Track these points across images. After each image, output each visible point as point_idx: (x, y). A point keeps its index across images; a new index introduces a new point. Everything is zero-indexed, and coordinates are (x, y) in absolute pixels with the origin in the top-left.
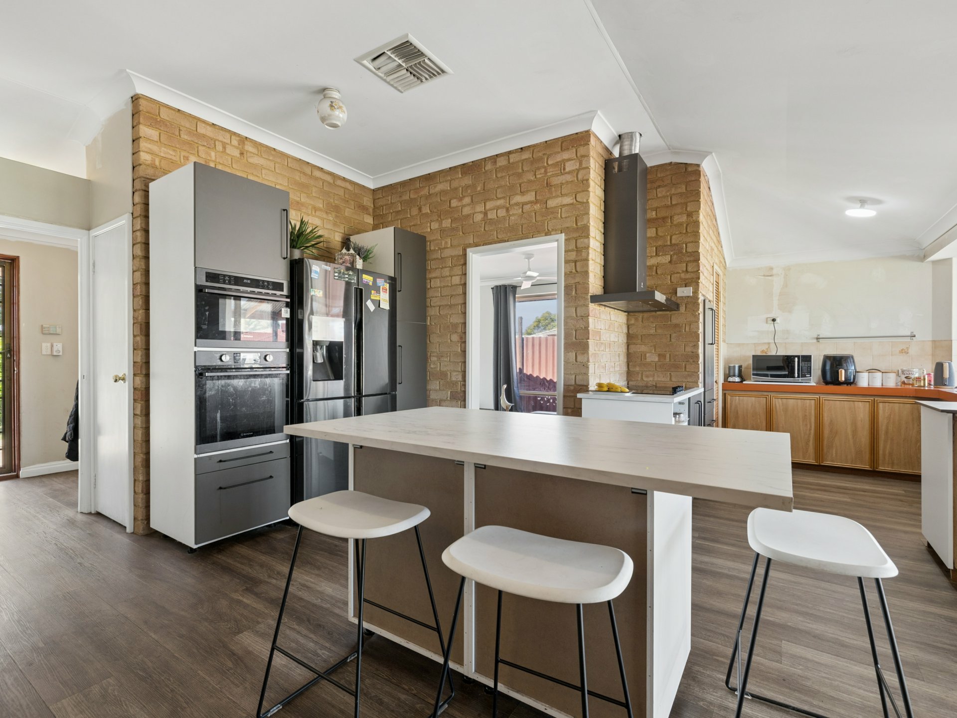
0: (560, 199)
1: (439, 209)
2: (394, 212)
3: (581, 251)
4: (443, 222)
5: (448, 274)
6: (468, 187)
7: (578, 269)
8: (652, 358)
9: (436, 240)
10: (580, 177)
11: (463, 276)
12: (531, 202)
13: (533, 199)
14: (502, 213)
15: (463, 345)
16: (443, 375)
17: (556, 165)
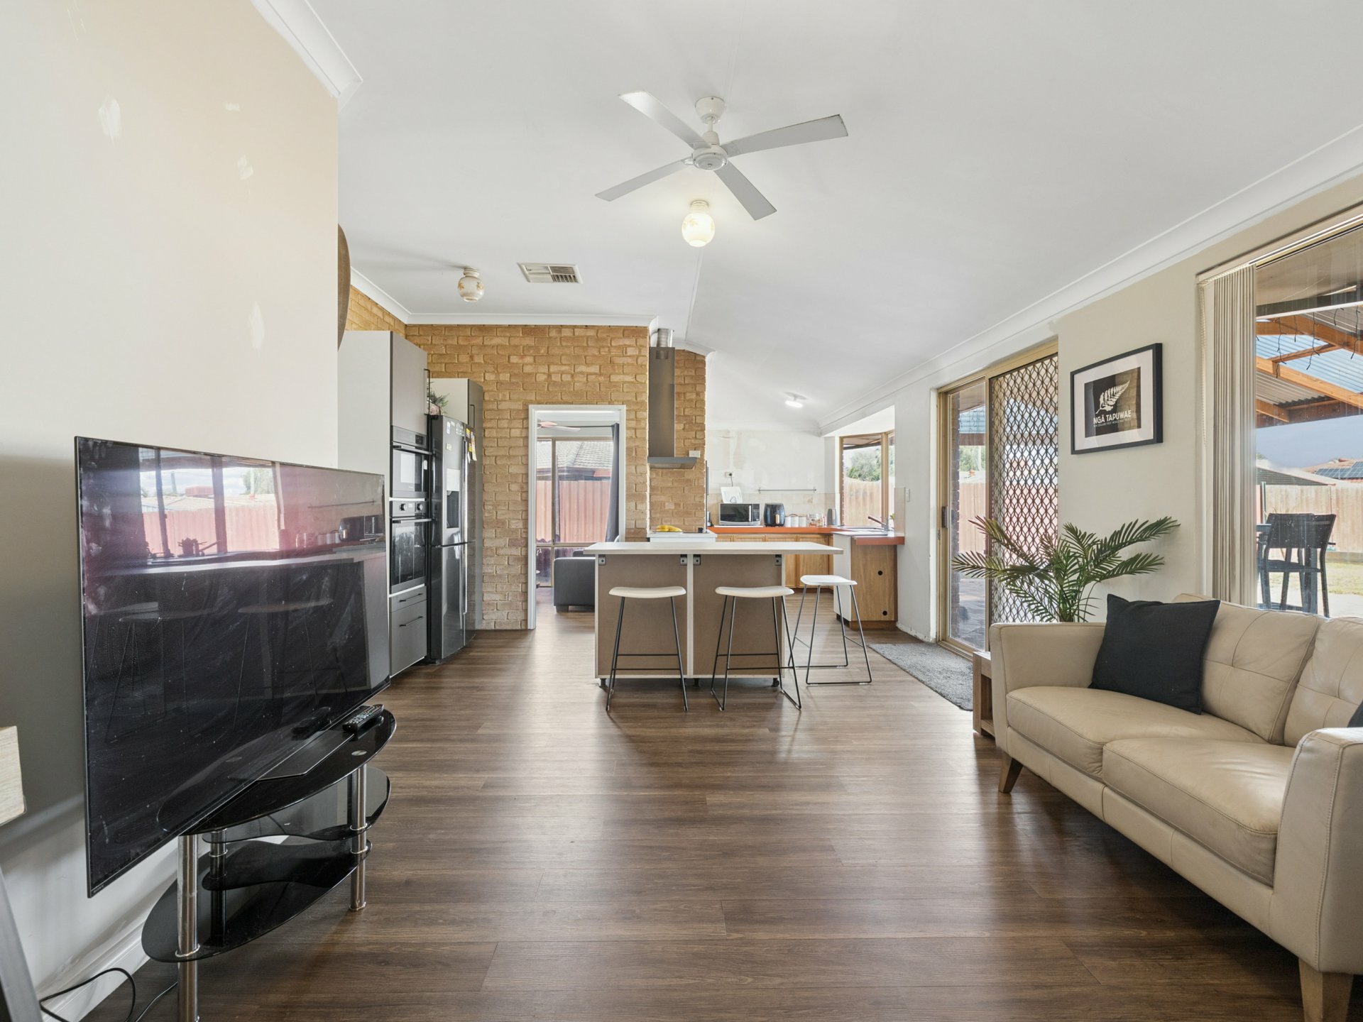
0: (622, 376)
1: (496, 362)
2: (434, 354)
3: (640, 421)
4: (501, 375)
5: (506, 425)
6: (530, 347)
7: (638, 436)
8: (670, 506)
9: (492, 391)
10: (639, 362)
11: (524, 430)
12: (596, 374)
13: (597, 371)
14: (567, 378)
15: (524, 495)
16: (500, 524)
17: (619, 347)
